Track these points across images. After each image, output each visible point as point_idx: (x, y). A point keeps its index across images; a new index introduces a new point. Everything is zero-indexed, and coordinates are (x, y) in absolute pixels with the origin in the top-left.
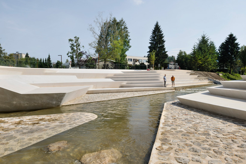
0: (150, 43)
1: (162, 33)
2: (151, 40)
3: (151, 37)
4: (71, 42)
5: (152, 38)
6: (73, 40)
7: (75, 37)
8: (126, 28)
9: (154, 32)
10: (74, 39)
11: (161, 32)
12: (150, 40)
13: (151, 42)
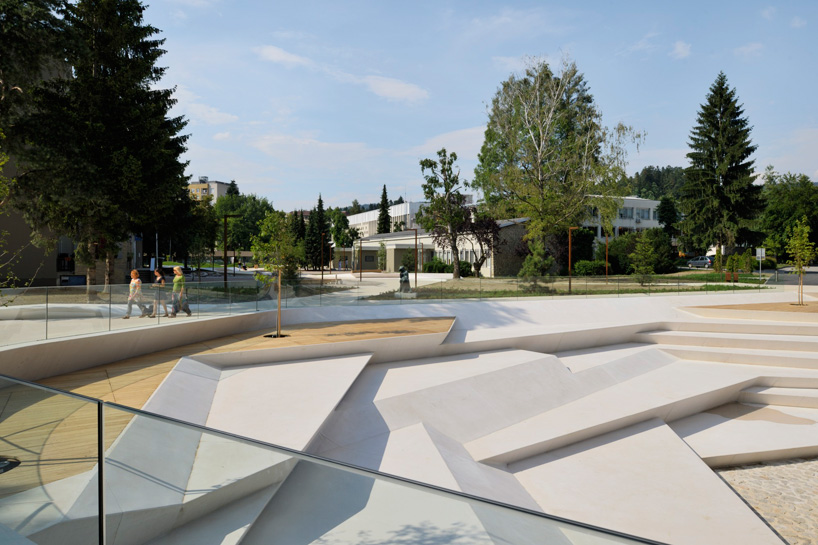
0: (689, 155)
1: (740, 117)
2: (692, 143)
3: (694, 133)
4: (428, 172)
5: (697, 137)
6: (435, 163)
7: (440, 149)
8: (589, 99)
9: (708, 114)
10: (436, 159)
11: (738, 114)
12: (691, 146)
13: (693, 151)
